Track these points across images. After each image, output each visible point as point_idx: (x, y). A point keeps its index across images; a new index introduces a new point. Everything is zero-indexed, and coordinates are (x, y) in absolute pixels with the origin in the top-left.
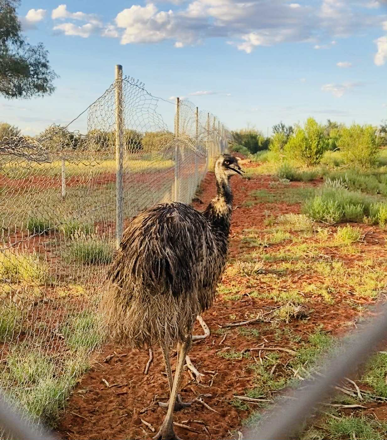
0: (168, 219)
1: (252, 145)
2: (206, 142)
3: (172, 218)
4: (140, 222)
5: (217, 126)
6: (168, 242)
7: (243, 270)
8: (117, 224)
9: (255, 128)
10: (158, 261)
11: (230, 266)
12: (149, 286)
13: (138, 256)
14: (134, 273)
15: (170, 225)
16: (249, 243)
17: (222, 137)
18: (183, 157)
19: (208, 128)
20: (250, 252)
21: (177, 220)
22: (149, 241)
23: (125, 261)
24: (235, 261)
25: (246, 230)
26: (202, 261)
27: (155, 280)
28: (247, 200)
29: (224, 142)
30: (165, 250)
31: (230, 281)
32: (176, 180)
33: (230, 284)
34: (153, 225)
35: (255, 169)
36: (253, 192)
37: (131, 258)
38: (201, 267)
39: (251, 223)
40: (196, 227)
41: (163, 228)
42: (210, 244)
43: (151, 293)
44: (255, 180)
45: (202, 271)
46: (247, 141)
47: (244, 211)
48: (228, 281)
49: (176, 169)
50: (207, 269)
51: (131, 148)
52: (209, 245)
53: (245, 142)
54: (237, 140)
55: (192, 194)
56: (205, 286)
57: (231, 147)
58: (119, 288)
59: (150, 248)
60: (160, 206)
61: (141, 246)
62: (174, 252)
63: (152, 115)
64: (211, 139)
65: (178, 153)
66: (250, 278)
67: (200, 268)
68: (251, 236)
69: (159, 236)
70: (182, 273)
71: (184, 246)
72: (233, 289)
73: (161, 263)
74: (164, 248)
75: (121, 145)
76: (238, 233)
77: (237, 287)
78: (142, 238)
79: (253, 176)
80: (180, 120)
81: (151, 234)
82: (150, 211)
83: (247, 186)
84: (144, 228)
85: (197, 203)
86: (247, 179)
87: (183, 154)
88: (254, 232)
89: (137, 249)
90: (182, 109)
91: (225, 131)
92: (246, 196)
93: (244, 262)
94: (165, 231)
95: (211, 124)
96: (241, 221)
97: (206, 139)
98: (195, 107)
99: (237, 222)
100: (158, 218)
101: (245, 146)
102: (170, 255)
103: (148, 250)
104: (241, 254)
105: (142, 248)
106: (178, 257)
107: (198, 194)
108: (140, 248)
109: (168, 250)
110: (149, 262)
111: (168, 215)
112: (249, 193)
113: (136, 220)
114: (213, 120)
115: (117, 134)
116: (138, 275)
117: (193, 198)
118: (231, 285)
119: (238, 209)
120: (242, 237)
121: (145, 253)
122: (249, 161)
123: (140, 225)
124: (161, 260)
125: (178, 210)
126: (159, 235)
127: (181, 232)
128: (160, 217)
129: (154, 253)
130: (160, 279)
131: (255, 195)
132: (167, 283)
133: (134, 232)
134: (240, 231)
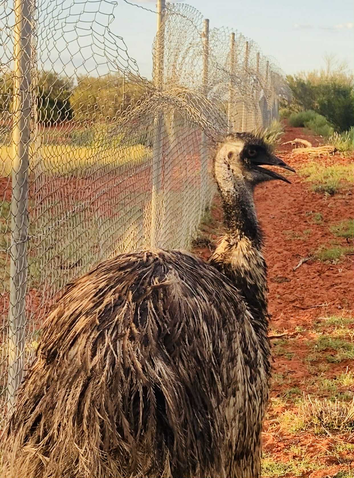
0: (156, 290)
1: (337, 111)
2: (227, 102)
3: (165, 288)
4: (85, 295)
5: (253, 63)
6: (158, 346)
7: (320, 419)
8: (12, 300)
9: (345, 70)
10: (138, 393)
11: (286, 408)
12: (116, 452)
13: (89, 379)
14: (80, 422)
15: (160, 304)
16: (335, 351)
17: (265, 91)
18: (172, 139)
19: (232, 68)
20: (337, 374)
21: (176, 292)
22: (114, 342)
23: (54, 392)
24: (300, 395)
25: (327, 319)
26: (234, 396)
27: (131, 439)
28: (329, 245)
29: (270, 103)
30: (153, 366)
31: (288, 447)
32: (153, 194)
33: (286, 454)
34: (119, 303)
35: (346, 169)
36: (342, 226)
37: (71, 384)
38: (232, 410)
39: (337, 301)
40: (220, 311)
41: (144, 310)
42: (252, 354)
43: (119, 471)
44: (346, 196)
45: (234, 419)
46: (326, 102)
47: (320, 273)
48: (282, 445)
49: (155, 167)
50: (245, 414)
51: (49, 116)
52: (249, 356)
53: (322, 105)
54: (301, 98)
55: (192, 228)
56: (238, 457)
57: (286, 115)
58: (40, 456)
59: (117, 361)
60: (133, 259)
61: (94, 355)
62: (173, 370)
63: (102, 39)
64: (239, 96)
65: (159, 128)
66: (337, 438)
67: (229, 412)
68: (338, 333)
69: (136, 331)
70: (195, 424)
71: (197, 358)
72: (294, 467)
73: (145, 399)
74: (150, 360)
75: (26, 110)
76: (305, 326)
77: (303, 461)
78: (95, 334)
79: (341, 186)
80: (166, 50)
81: (117, 325)
82: (108, 270)
83: (326, 210)
84: (98, 310)
85: (204, 250)
86: (327, 194)
87: (171, 132)
88: (345, 323)
89: (84, 363)
90: (172, 24)
91: (273, 77)
92: (325, 235)
93: (321, 398)
94: (150, 320)
95: (241, 60)
96: (314, 297)
97: (227, 96)
98: (203, 20)
99: (303, 299)
100: (131, 288)
101: (321, 114)
102: (166, 377)
103: (113, 364)
104: (313, 379)
105: (96, 358)
106: (183, 382)
107: (206, 228)
108: (92, 359)
109: (160, 365)
110: (116, 394)
111: (156, 282)
112: (332, 228)
113: (76, 292)
114: (244, 50)
115: (17, 84)
116: (88, 426)
117: (196, 237)
118: (290, 456)
119: (305, 266)
120: (316, 336)
121: (105, 373)
122: (332, 148)
123: (86, 304)
124: (145, 389)
125: (176, 268)
126: (137, 326)
127: (187, 323)
128: (137, 284)
129: (127, 371)
130: (142, 437)
131: (345, 233)
132: (159, 446)
133: (74, 321)
134: (310, 321)
